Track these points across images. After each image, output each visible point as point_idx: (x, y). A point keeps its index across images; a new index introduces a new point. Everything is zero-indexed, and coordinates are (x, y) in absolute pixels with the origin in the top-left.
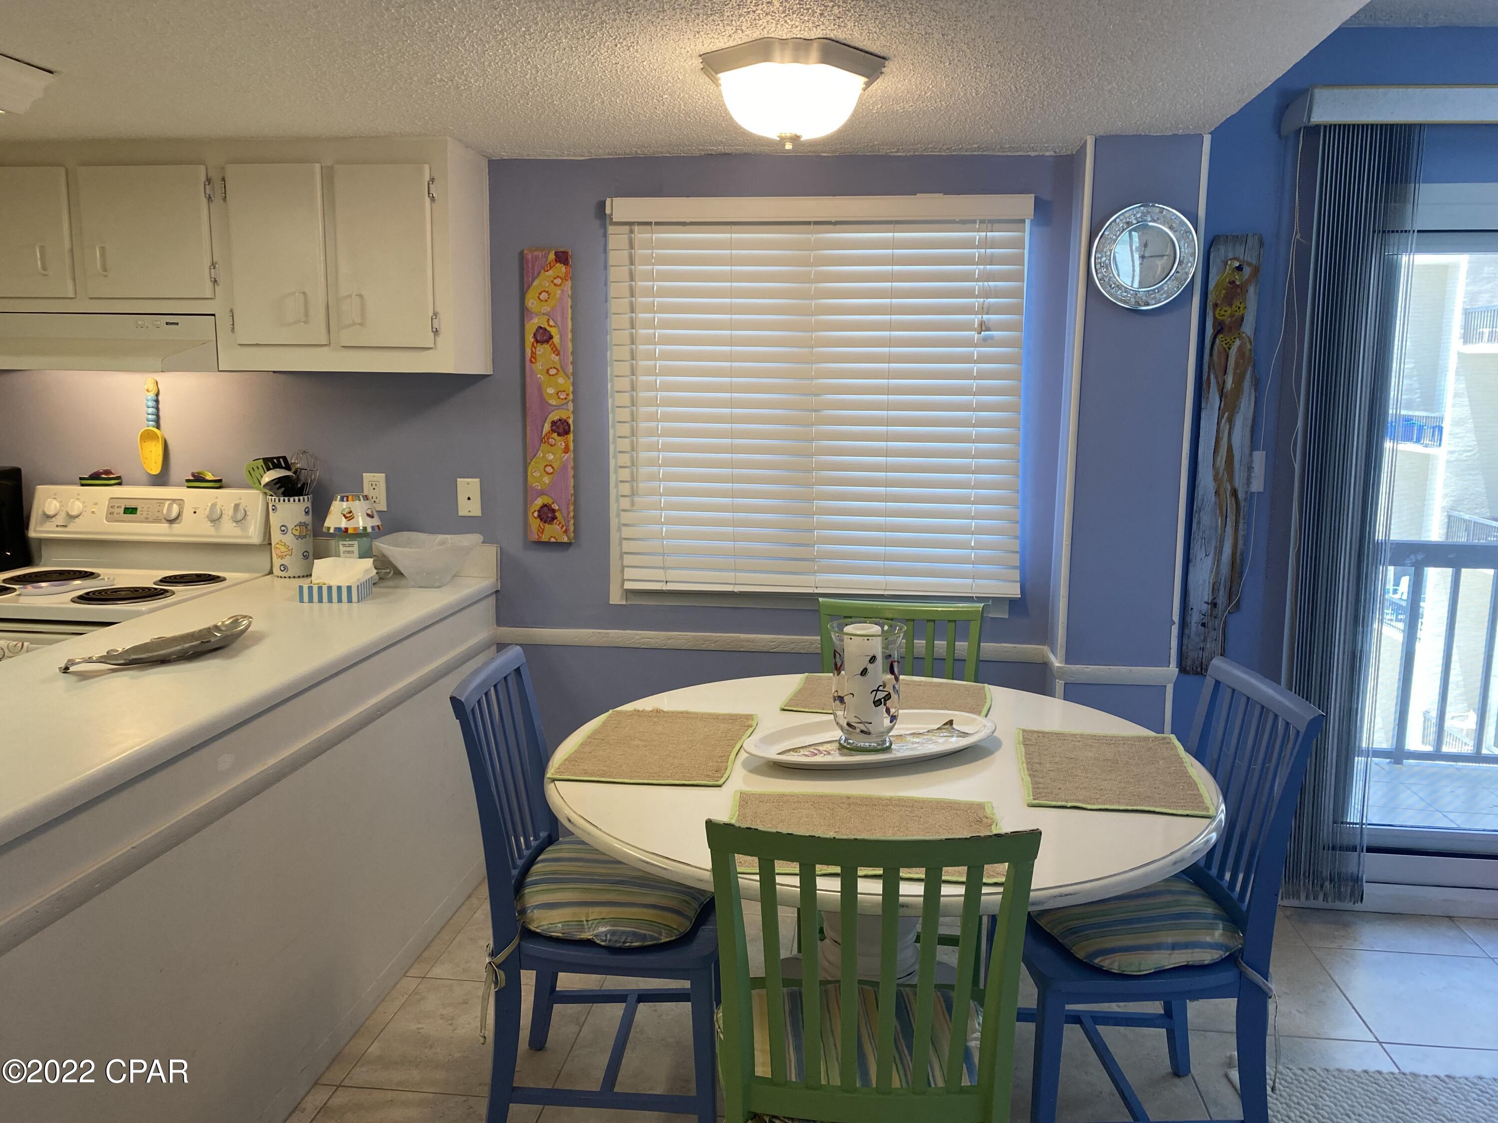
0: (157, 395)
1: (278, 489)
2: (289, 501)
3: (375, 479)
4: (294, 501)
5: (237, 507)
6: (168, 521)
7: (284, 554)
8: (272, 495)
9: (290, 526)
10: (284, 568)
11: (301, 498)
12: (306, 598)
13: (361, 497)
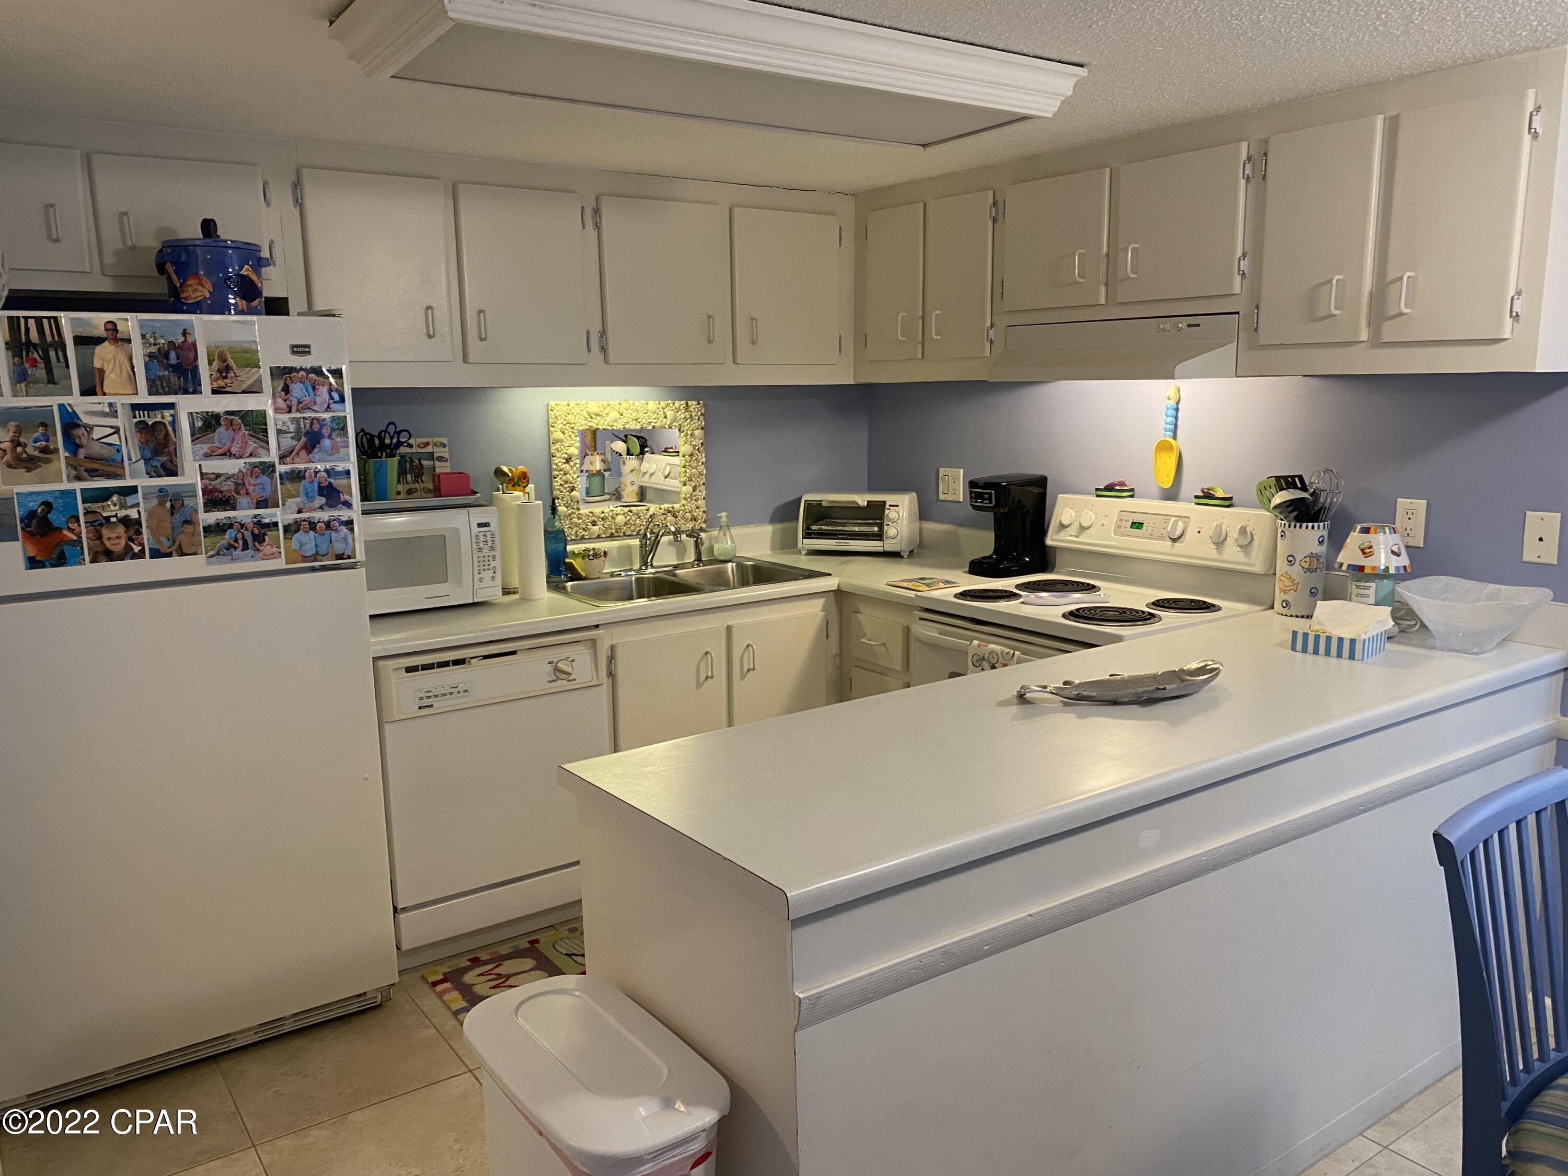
0: (1178, 403)
1: (1290, 512)
2: (1301, 527)
3: (1411, 507)
4: (1307, 528)
5: (1243, 531)
6: (1171, 538)
7: (1288, 588)
8: (1282, 520)
9: (1299, 557)
10: (1286, 604)
11: (1316, 524)
12: (1299, 646)
13: (1387, 529)
